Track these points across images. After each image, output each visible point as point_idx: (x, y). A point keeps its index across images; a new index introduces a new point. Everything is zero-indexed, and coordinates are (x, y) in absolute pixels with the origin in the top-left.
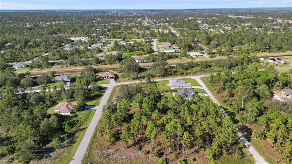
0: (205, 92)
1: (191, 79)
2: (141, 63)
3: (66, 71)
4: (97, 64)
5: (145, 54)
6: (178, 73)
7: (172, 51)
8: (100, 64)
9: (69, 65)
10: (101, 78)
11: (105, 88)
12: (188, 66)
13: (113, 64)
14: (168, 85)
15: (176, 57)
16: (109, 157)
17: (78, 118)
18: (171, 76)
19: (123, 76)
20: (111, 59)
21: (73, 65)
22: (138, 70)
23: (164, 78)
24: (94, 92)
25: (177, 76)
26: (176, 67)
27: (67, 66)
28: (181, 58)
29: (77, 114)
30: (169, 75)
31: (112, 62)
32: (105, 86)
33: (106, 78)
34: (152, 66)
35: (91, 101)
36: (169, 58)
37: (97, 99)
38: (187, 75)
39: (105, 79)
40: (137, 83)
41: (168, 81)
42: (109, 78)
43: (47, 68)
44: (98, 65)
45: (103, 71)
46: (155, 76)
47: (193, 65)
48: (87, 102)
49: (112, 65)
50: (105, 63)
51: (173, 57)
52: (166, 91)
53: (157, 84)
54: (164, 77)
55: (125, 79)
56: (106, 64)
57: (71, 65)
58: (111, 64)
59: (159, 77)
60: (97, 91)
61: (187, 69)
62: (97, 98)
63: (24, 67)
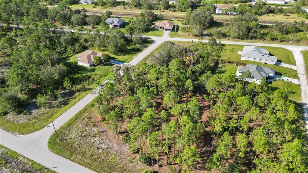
0: (296, 76)
1: (285, 49)
2: (221, 14)
3: (126, 14)
5: (236, 3)
6: (267, 37)
7: (281, 3)
8: (168, 9)
9: (133, 7)
10: (156, 28)
11: (152, 42)
12: (290, 28)
13: (184, 11)
14: (239, 53)
15: (281, 11)
16: (86, 139)
17: (94, 73)
18: (253, 40)
19: (184, 30)
20: (183, 4)
21: (138, 8)
22: (209, 23)
23: (241, 41)
24: (135, 44)
25: (265, 41)
26: (272, 27)
27: (131, 8)
28: (288, 14)
29: (96, 68)
30: (252, 38)
31: (184, 9)
32: (153, 39)
34: (231, 20)
35: (124, 55)
36: (268, 13)
37: (133, 54)
38: (282, 41)
39: (161, 30)
40: (195, 42)
41: (243, 46)
42: (165, 30)
43: (111, 7)
44: (165, 10)
45: (164, 20)
46: (229, 36)
47: (302, 28)
48: (119, 55)
49: (182, 13)
50: (175, 9)
51: (276, 11)
52: (229, 62)
53: (225, 48)
54: (242, 39)
55: (184, 34)
56: (174, 11)
57: (135, 7)
58: (182, 11)
59: (234, 38)
60: (140, 44)
61: (287, 33)
62: (134, 52)
63: (90, 3)
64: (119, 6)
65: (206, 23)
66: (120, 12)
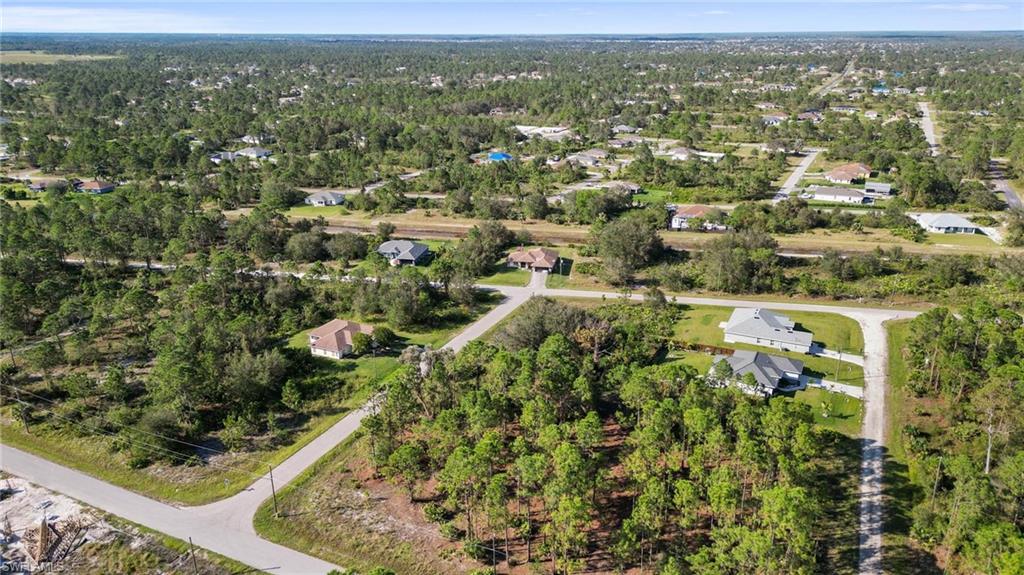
1: (844, 317)
4: (536, 218)
6: (799, 289)
8: (544, 218)
9: (451, 212)
10: (511, 265)
11: (499, 299)
12: (861, 266)
13: (588, 223)
18: (765, 295)
19: (584, 270)
20: (584, 204)
21: (463, 215)
22: (649, 252)
23: (735, 297)
24: (457, 305)
25: (794, 296)
27: (446, 215)
29: (357, 361)
30: (760, 290)
31: (586, 218)
32: (503, 293)
33: (527, 267)
34: (707, 245)
35: (427, 333)
37: (450, 329)
39: (523, 269)
40: (611, 300)
42: (534, 269)
43: (391, 212)
44: (538, 221)
45: (533, 244)
46: (702, 285)
49: (582, 226)
50: (562, 218)
53: (687, 314)
54: (735, 292)
55: (584, 280)
56: (561, 222)
57: (457, 212)
58: (581, 223)
59: (713, 290)
60: (468, 303)
61: (852, 277)
62: (453, 325)
63: (334, 203)
64: (413, 210)
65: (642, 254)
66: (415, 226)
